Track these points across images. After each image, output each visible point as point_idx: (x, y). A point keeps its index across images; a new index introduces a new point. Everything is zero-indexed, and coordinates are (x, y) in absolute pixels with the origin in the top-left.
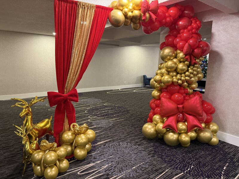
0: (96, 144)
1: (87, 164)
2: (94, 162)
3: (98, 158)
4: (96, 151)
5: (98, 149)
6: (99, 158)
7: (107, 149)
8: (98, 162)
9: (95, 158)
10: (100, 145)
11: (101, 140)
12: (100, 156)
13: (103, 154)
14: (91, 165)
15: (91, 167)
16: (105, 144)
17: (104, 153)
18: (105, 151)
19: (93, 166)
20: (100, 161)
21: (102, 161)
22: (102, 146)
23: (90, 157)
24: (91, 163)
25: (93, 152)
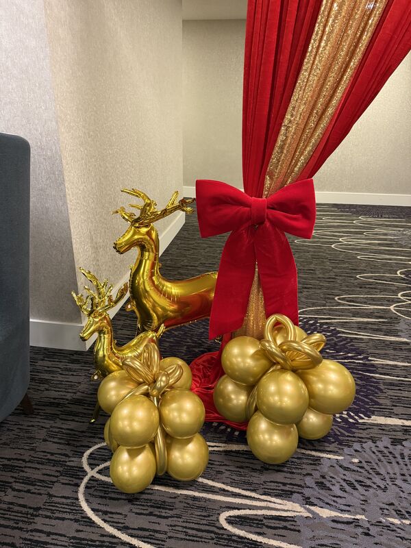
0: (366, 420)
1: (277, 496)
2: (308, 501)
3: (336, 490)
4: (346, 450)
5: (357, 446)
6: (340, 493)
7: (397, 470)
8: (326, 513)
9: (321, 485)
10: (376, 430)
11: (396, 410)
12: (350, 484)
13: (368, 482)
14: (291, 508)
15: (284, 519)
16: (400, 435)
17: (377, 479)
18: (382, 471)
19: (292, 519)
20: (334, 514)
21: (346, 516)
22: (385, 442)
23: (309, 469)
24: (295, 495)
25: (332, 447)
